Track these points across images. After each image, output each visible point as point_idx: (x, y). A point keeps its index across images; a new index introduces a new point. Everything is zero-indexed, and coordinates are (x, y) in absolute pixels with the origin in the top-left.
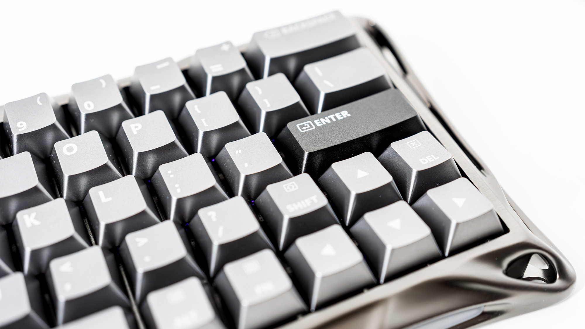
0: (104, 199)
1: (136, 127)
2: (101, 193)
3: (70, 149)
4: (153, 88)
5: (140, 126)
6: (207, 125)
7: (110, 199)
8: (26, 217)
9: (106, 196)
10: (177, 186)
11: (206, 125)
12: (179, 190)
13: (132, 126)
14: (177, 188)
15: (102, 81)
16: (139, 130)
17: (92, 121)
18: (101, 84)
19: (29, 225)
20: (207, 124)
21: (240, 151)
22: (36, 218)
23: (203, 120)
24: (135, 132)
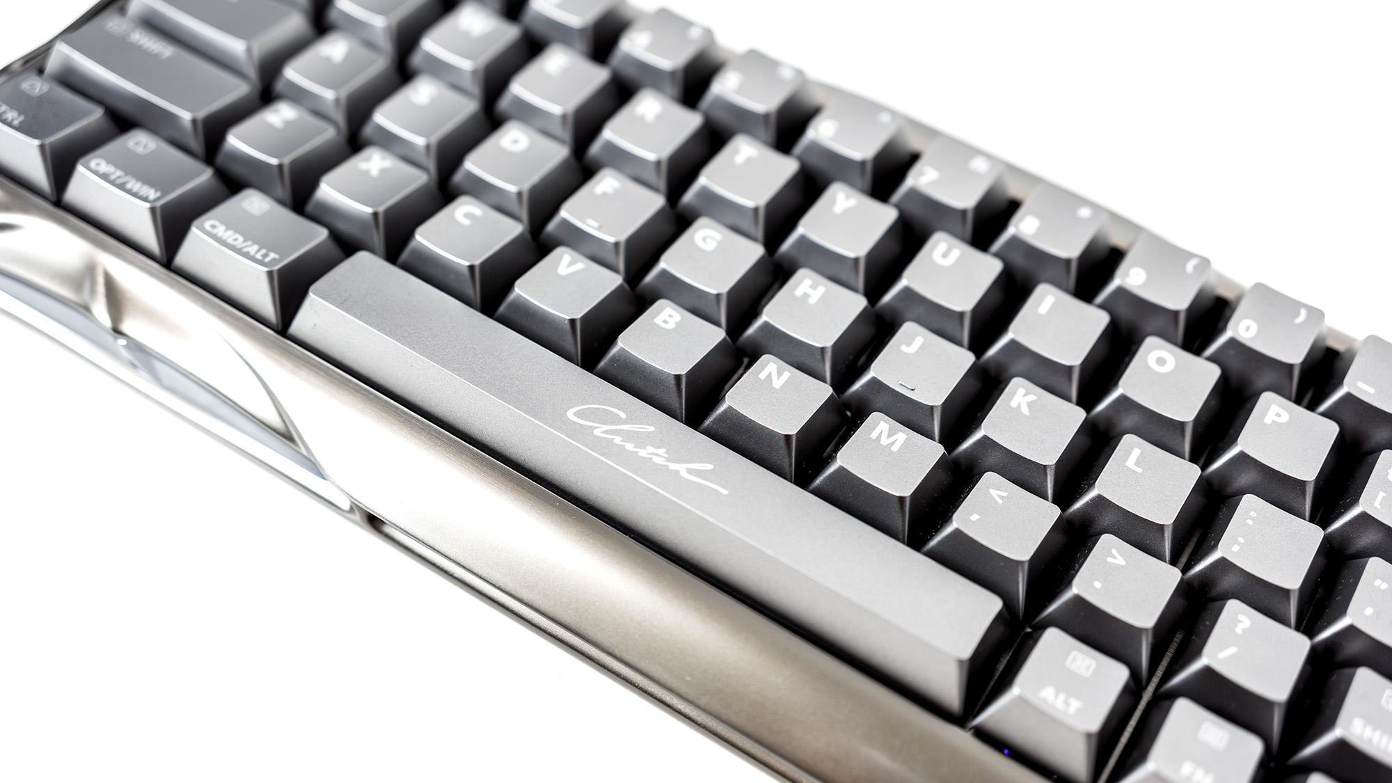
0: (1131, 463)
1: (1278, 415)
2: (1136, 453)
3: (1161, 361)
4: (1360, 384)
5: (1285, 417)
6: (1379, 507)
7: (1139, 470)
8: (1021, 391)
9: (1137, 463)
10: (1241, 540)
11: (1377, 504)
12: (1236, 548)
13: (1274, 409)
14: (1238, 543)
15: (1303, 314)
16: (1277, 422)
17: (1231, 352)
18: (1298, 315)
19: (1014, 404)
20: (1380, 504)
21: (1384, 586)
22: (1030, 405)
23: (1382, 495)
24: (1268, 420)
